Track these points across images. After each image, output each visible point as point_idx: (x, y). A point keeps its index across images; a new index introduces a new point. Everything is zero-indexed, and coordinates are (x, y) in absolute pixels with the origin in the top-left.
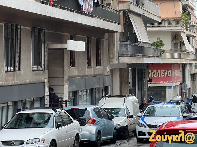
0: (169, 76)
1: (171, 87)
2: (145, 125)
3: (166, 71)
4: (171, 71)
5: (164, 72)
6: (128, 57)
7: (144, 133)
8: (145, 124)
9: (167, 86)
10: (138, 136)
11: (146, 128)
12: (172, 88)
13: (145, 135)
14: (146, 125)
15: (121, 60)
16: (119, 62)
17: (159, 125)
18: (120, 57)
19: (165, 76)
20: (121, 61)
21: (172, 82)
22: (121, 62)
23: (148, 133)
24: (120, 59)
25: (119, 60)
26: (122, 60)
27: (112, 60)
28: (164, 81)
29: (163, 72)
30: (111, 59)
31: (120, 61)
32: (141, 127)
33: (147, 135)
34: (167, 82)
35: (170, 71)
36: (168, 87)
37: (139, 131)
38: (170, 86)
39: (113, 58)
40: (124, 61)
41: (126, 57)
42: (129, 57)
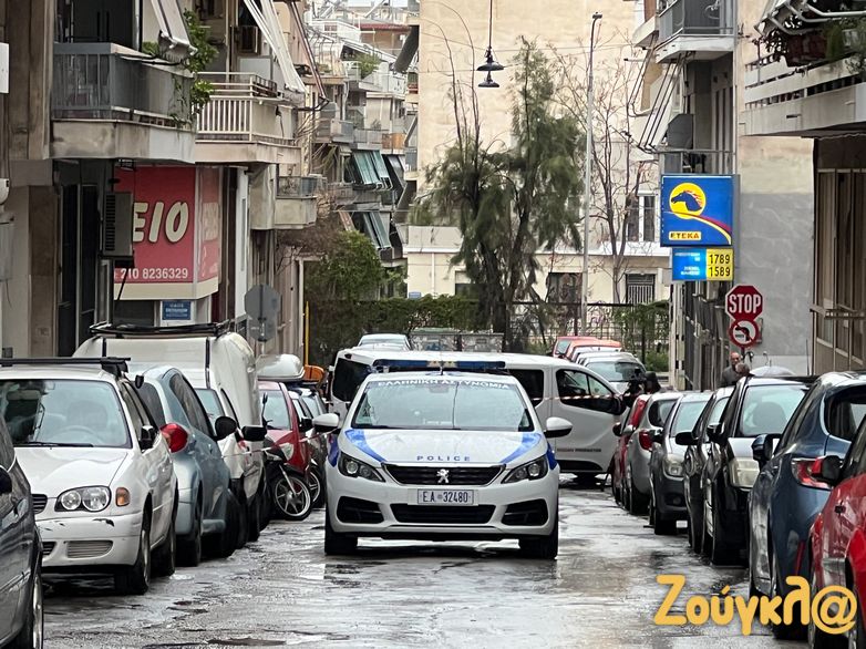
0: (174, 237)
1: (187, 304)
2: (381, 471)
3: (160, 206)
4: (184, 208)
5: (148, 216)
6: (100, 127)
7: (375, 506)
8: (377, 464)
9: (158, 301)
10: (341, 523)
11: (384, 481)
12: (189, 313)
13: (380, 519)
14: (383, 466)
15: (61, 140)
16: (52, 152)
17: (446, 469)
18: (56, 125)
19: (153, 237)
20: (63, 144)
21: (191, 274)
22: (62, 150)
23: (393, 506)
24: (56, 134)
25: (53, 139)
26: (67, 138)
27: (22, 138)
28: (145, 272)
29: (141, 215)
30: (20, 131)
31: (57, 145)
32: (354, 476)
33: (390, 519)
34: (163, 273)
35: (180, 208)
36: (167, 304)
37: (343, 499)
38: (178, 301)
39: (29, 129)
40: (80, 147)
41: (91, 126)
42: (109, 128)
